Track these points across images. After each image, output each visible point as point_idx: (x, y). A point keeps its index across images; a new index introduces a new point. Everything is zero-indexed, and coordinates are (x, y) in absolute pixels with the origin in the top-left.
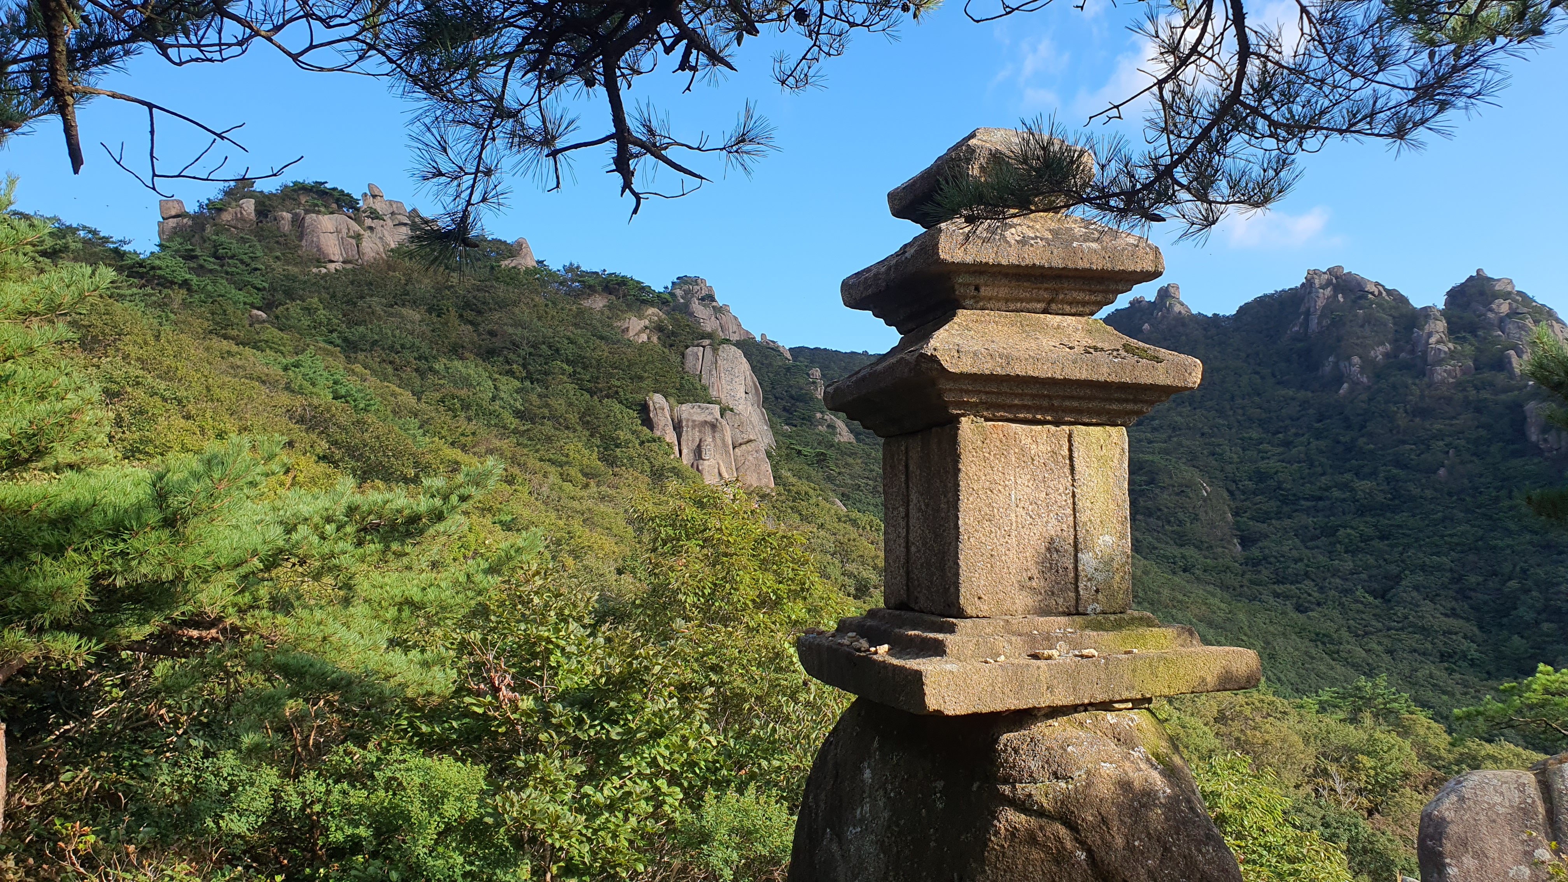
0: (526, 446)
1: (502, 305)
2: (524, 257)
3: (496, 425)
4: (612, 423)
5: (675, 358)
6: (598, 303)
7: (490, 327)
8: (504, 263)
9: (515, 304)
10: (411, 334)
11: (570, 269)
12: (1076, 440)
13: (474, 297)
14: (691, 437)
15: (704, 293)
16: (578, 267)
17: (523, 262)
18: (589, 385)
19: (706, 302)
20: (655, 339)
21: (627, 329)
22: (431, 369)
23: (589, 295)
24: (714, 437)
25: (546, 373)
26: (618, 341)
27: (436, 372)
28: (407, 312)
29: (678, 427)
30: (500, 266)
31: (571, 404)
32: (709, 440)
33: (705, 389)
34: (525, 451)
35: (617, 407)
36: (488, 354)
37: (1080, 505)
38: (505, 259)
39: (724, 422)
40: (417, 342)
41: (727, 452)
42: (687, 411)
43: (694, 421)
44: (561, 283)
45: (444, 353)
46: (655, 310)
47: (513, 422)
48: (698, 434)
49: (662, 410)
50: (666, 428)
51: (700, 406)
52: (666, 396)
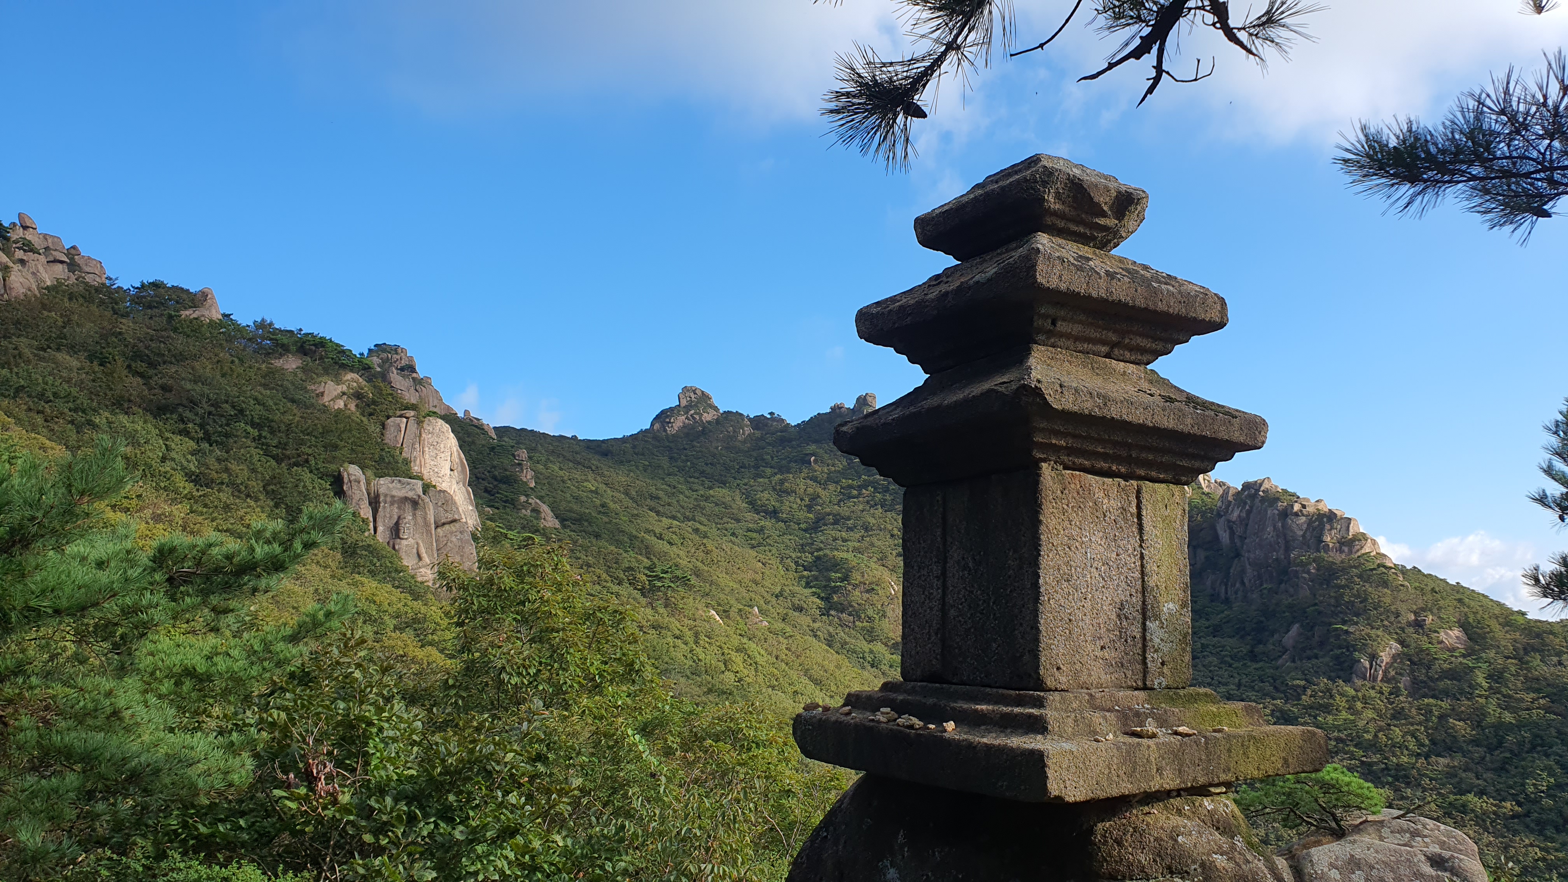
0: (202, 514)
1: (180, 358)
2: (209, 309)
3: (165, 489)
4: (300, 493)
5: (374, 429)
6: (291, 363)
7: (164, 380)
8: (185, 313)
9: (195, 357)
10: (68, 382)
11: (261, 325)
12: (1145, 496)
13: (147, 348)
14: (388, 514)
15: (403, 363)
16: (271, 324)
17: (206, 313)
18: (275, 451)
19: (406, 372)
20: (352, 406)
21: (322, 394)
22: (90, 423)
23: (281, 355)
24: (414, 514)
25: (227, 435)
26: (312, 405)
27: (94, 426)
28: (63, 357)
29: (374, 502)
30: (179, 316)
31: (254, 471)
32: (409, 517)
33: (407, 462)
34: (200, 519)
35: (307, 476)
36: (159, 411)
37: (1148, 568)
38: (186, 309)
39: (427, 499)
40: (74, 391)
41: (429, 532)
42: (386, 485)
43: (393, 497)
44: (250, 340)
45: (107, 406)
46: (355, 376)
47: (185, 486)
48: (396, 510)
49: (359, 482)
50: (361, 503)
51: (400, 481)
52: (363, 468)
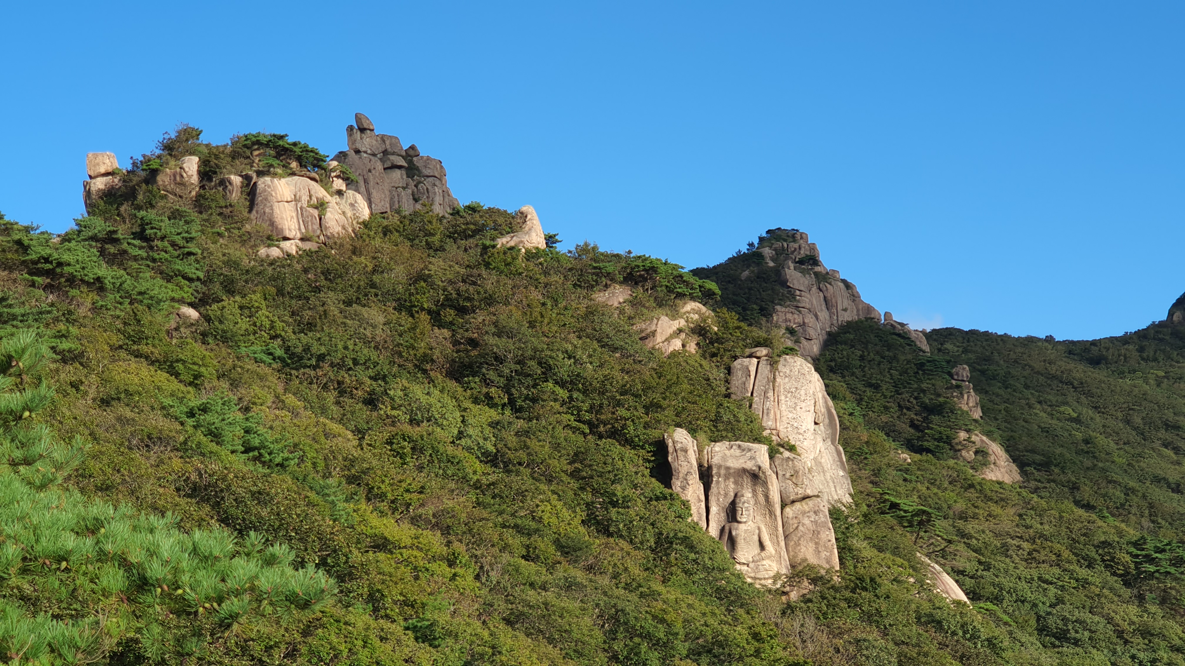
0: (487, 506)
1: (490, 301)
2: (528, 233)
3: (453, 477)
4: (608, 472)
5: (717, 374)
6: (617, 297)
7: (471, 332)
8: (500, 242)
10: (369, 344)
11: (584, 249)
13: (457, 291)
14: (722, 490)
15: (803, 253)
16: (595, 248)
17: (522, 240)
19: (806, 266)
20: (692, 347)
21: (654, 333)
23: (606, 286)
25: (533, 400)
28: (370, 312)
29: (706, 476)
30: (494, 247)
31: (558, 446)
32: (748, 494)
34: (485, 513)
35: (617, 450)
36: (461, 372)
38: (502, 235)
39: (772, 470)
41: (772, 513)
42: (721, 452)
43: (728, 468)
45: (407, 370)
46: (696, 305)
47: (477, 471)
48: (732, 486)
49: (686, 451)
50: (689, 477)
51: (739, 446)
52: (693, 431)
